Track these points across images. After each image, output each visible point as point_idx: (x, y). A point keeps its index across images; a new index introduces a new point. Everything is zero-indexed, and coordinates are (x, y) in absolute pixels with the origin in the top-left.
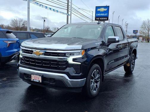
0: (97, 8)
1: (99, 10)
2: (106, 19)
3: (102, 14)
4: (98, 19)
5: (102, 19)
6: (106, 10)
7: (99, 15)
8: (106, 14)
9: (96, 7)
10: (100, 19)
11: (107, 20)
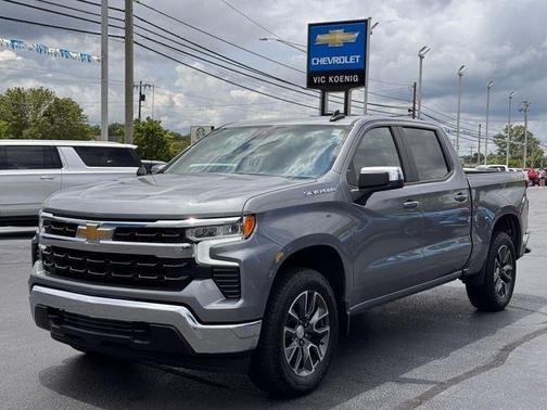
0: (314, 30)
1: (321, 38)
2: (356, 79)
3: (337, 60)
4: (321, 80)
5: (340, 79)
6: (352, 37)
7: (323, 61)
8: (354, 59)
9: (310, 25)
10: (330, 79)
11: (362, 83)
